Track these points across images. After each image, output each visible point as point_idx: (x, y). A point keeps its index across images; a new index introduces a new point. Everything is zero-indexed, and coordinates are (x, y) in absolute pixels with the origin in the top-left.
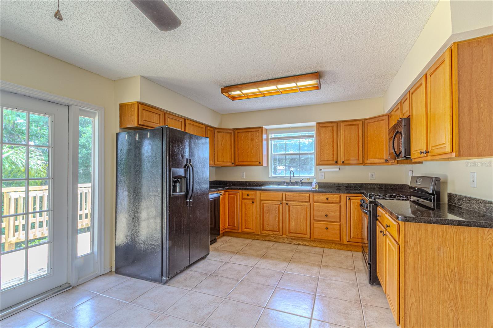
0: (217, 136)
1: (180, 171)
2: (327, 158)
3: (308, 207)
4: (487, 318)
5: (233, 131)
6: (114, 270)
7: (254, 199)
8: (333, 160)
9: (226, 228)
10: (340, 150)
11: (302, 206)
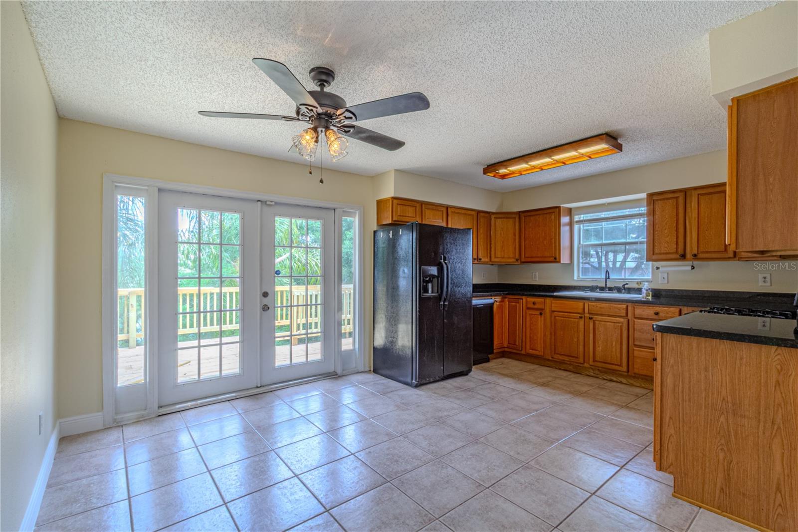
0: (495, 223)
1: (433, 270)
2: (666, 249)
3: (624, 324)
4: (772, 467)
5: (518, 215)
6: (372, 370)
7: (542, 309)
8: (677, 252)
9: (505, 346)
10: (691, 237)
11: (614, 322)
